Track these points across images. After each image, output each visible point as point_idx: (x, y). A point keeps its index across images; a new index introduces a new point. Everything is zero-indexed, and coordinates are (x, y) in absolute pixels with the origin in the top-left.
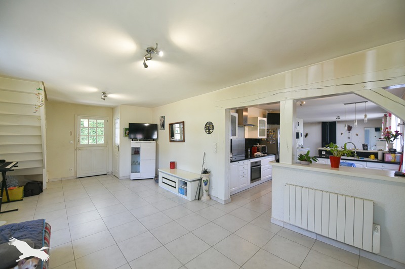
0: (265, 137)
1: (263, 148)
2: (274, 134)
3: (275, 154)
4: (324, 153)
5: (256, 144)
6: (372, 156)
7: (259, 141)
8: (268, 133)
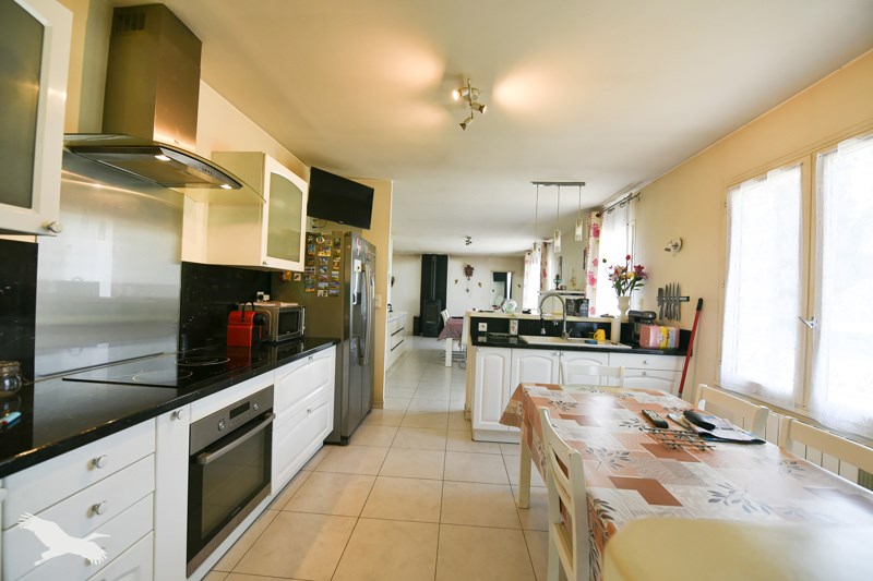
0: (299, 267)
1: (284, 314)
2: (336, 256)
3: (336, 342)
4: (483, 327)
5: (254, 298)
6: (601, 333)
7: (266, 280)
8: (310, 252)
